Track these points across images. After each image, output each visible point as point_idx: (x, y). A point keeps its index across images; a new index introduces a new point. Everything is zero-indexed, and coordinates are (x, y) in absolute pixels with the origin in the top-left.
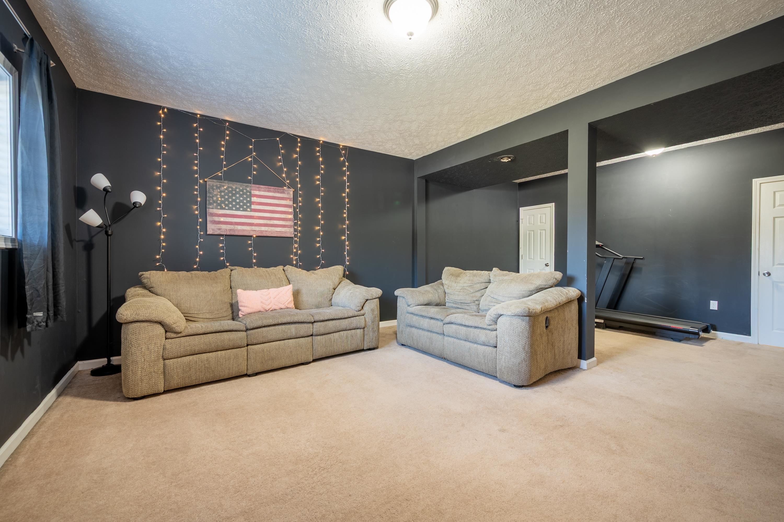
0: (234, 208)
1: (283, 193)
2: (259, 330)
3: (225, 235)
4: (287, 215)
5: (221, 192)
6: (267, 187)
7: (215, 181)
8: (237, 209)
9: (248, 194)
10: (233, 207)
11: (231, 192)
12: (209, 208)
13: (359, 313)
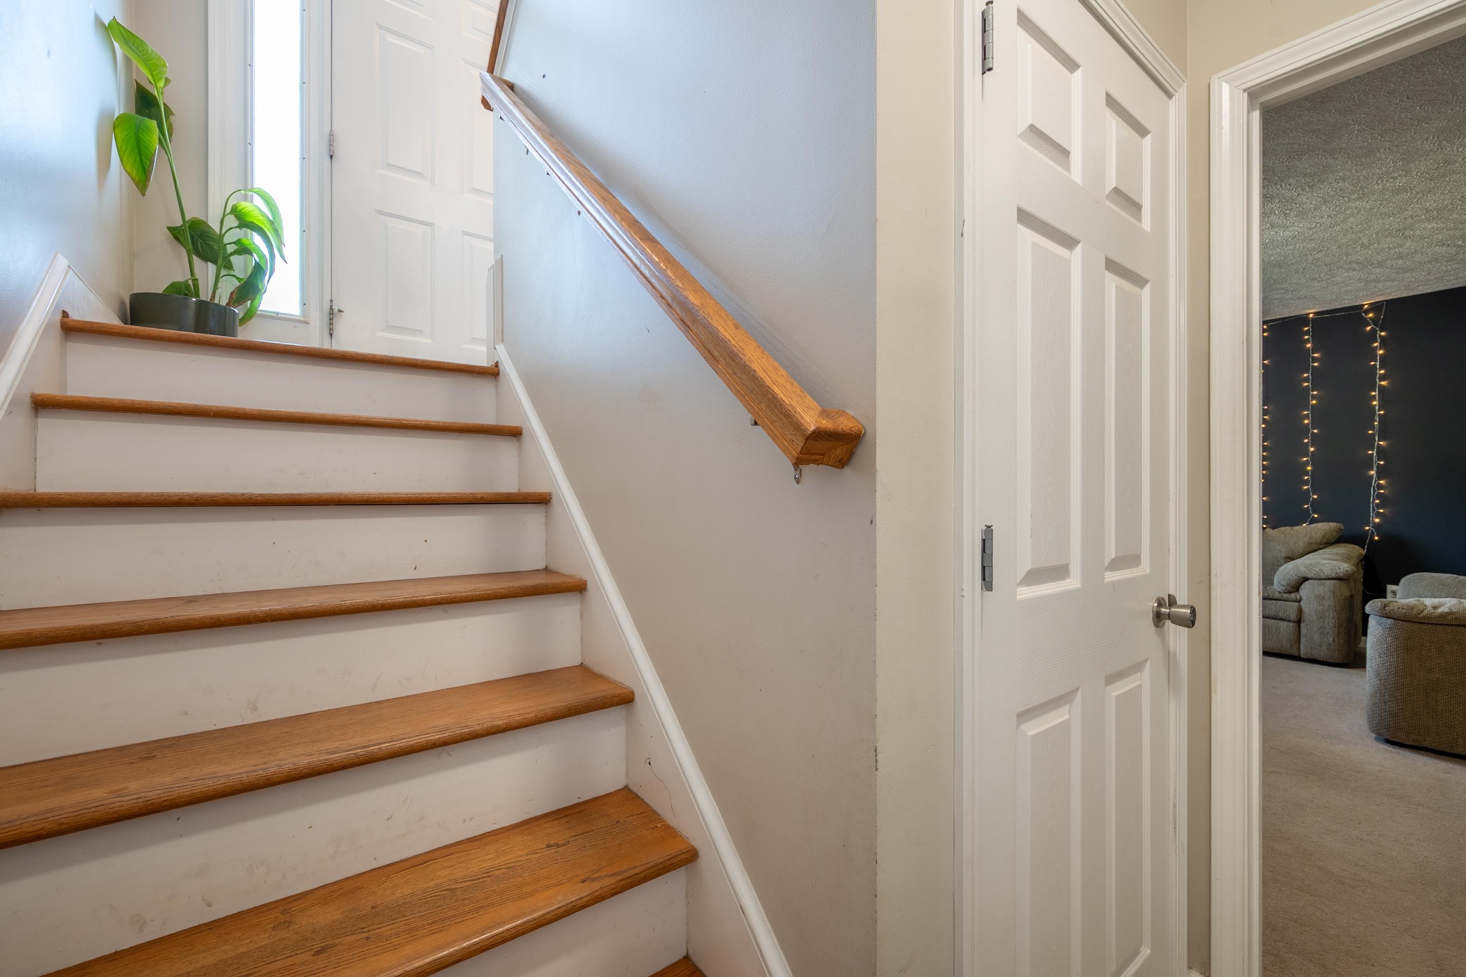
13: (1285, 596)
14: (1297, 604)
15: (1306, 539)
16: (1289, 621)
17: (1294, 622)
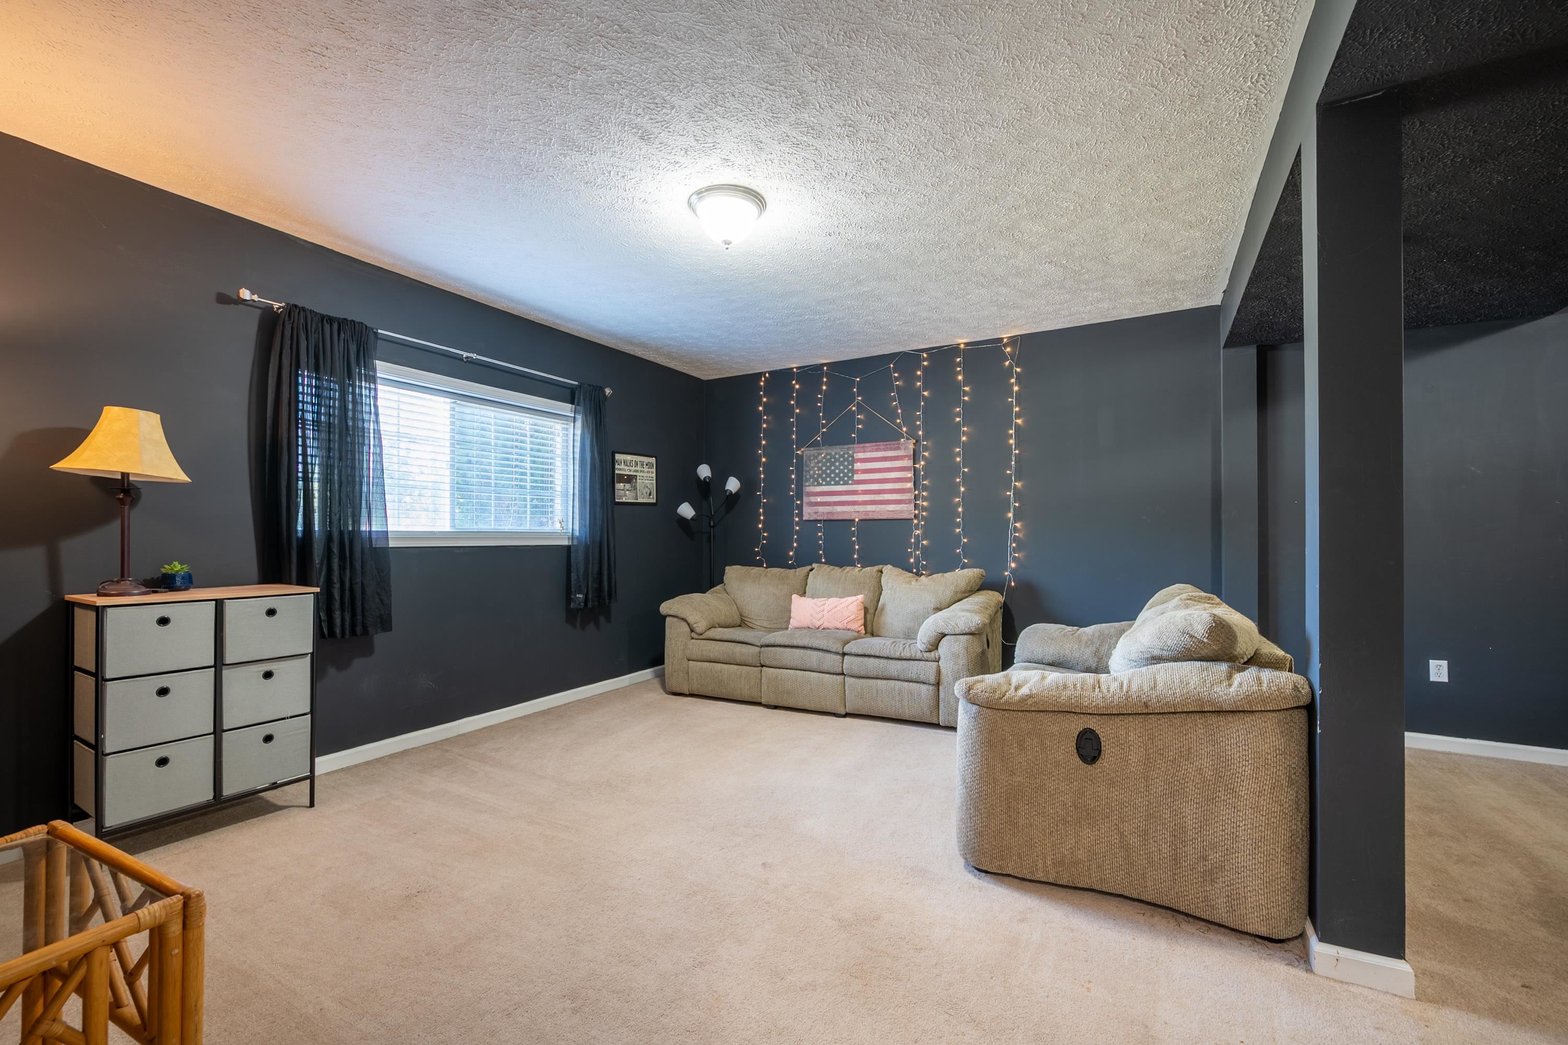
0: (833, 483)
1: (898, 448)
2: (773, 648)
3: (824, 520)
4: (904, 484)
5: (818, 462)
6: (874, 444)
7: (811, 449)
8: (837, 483)
9: (850, 459)
10: (831, 481)
11: (829, 460)
12: (806, 486)
13: (926, 655)
14: (936, 663)
15: (952, 588)
16: (929, 684)
17: (933, 685)
